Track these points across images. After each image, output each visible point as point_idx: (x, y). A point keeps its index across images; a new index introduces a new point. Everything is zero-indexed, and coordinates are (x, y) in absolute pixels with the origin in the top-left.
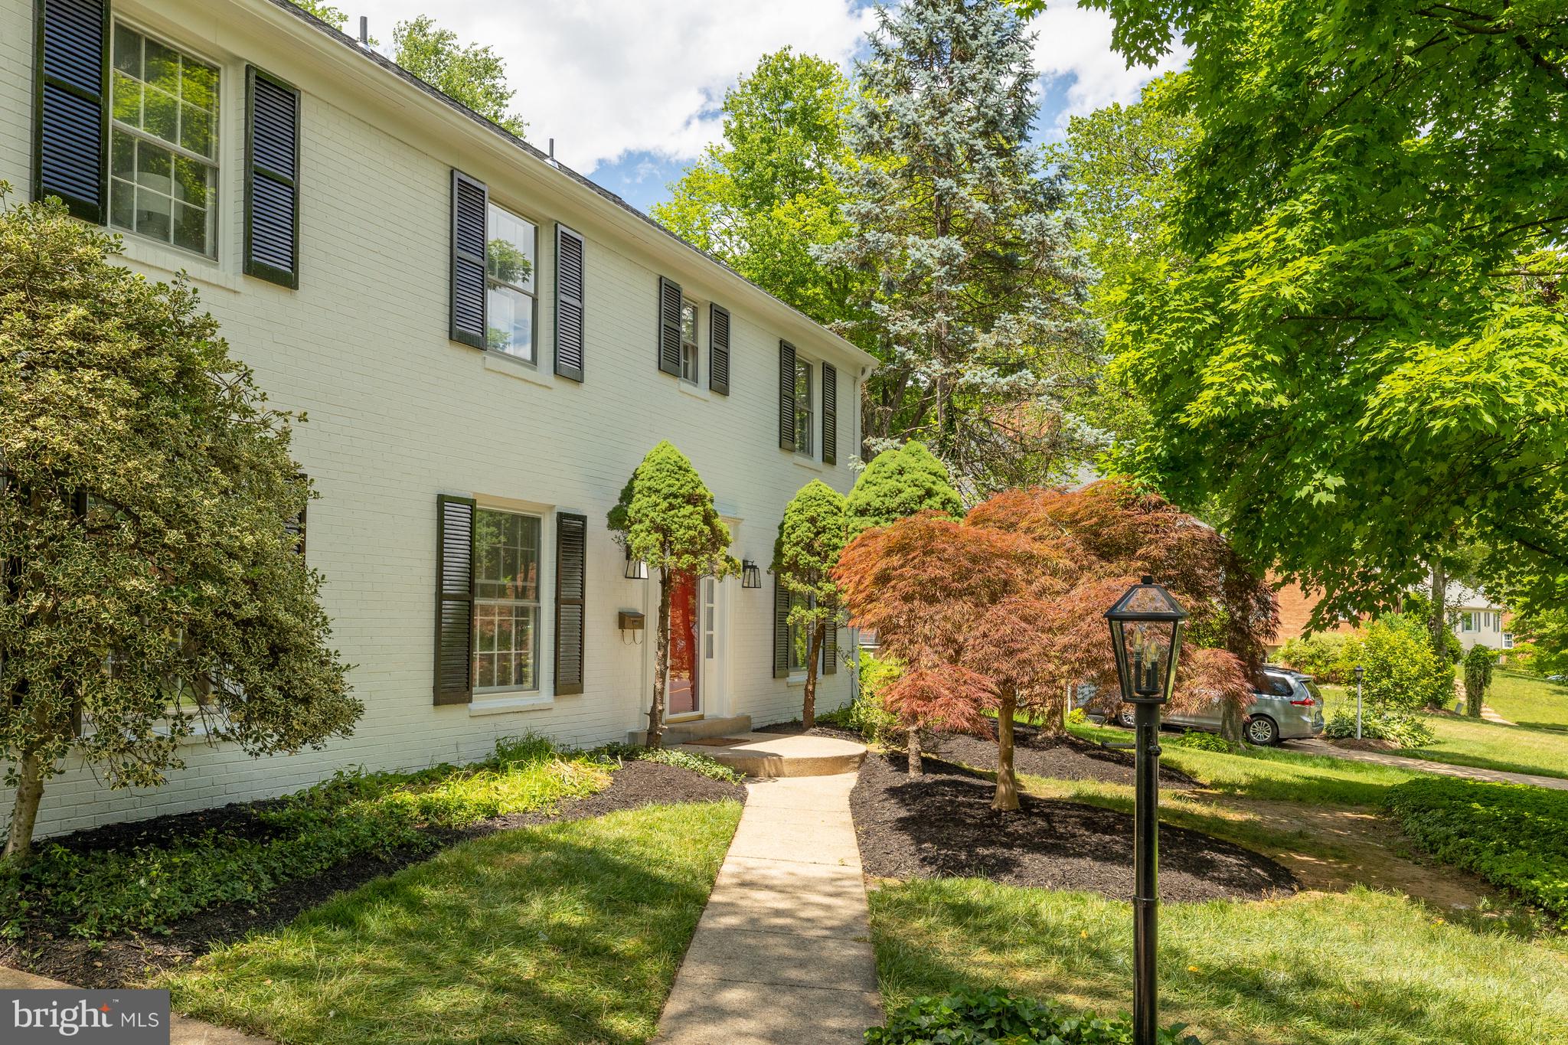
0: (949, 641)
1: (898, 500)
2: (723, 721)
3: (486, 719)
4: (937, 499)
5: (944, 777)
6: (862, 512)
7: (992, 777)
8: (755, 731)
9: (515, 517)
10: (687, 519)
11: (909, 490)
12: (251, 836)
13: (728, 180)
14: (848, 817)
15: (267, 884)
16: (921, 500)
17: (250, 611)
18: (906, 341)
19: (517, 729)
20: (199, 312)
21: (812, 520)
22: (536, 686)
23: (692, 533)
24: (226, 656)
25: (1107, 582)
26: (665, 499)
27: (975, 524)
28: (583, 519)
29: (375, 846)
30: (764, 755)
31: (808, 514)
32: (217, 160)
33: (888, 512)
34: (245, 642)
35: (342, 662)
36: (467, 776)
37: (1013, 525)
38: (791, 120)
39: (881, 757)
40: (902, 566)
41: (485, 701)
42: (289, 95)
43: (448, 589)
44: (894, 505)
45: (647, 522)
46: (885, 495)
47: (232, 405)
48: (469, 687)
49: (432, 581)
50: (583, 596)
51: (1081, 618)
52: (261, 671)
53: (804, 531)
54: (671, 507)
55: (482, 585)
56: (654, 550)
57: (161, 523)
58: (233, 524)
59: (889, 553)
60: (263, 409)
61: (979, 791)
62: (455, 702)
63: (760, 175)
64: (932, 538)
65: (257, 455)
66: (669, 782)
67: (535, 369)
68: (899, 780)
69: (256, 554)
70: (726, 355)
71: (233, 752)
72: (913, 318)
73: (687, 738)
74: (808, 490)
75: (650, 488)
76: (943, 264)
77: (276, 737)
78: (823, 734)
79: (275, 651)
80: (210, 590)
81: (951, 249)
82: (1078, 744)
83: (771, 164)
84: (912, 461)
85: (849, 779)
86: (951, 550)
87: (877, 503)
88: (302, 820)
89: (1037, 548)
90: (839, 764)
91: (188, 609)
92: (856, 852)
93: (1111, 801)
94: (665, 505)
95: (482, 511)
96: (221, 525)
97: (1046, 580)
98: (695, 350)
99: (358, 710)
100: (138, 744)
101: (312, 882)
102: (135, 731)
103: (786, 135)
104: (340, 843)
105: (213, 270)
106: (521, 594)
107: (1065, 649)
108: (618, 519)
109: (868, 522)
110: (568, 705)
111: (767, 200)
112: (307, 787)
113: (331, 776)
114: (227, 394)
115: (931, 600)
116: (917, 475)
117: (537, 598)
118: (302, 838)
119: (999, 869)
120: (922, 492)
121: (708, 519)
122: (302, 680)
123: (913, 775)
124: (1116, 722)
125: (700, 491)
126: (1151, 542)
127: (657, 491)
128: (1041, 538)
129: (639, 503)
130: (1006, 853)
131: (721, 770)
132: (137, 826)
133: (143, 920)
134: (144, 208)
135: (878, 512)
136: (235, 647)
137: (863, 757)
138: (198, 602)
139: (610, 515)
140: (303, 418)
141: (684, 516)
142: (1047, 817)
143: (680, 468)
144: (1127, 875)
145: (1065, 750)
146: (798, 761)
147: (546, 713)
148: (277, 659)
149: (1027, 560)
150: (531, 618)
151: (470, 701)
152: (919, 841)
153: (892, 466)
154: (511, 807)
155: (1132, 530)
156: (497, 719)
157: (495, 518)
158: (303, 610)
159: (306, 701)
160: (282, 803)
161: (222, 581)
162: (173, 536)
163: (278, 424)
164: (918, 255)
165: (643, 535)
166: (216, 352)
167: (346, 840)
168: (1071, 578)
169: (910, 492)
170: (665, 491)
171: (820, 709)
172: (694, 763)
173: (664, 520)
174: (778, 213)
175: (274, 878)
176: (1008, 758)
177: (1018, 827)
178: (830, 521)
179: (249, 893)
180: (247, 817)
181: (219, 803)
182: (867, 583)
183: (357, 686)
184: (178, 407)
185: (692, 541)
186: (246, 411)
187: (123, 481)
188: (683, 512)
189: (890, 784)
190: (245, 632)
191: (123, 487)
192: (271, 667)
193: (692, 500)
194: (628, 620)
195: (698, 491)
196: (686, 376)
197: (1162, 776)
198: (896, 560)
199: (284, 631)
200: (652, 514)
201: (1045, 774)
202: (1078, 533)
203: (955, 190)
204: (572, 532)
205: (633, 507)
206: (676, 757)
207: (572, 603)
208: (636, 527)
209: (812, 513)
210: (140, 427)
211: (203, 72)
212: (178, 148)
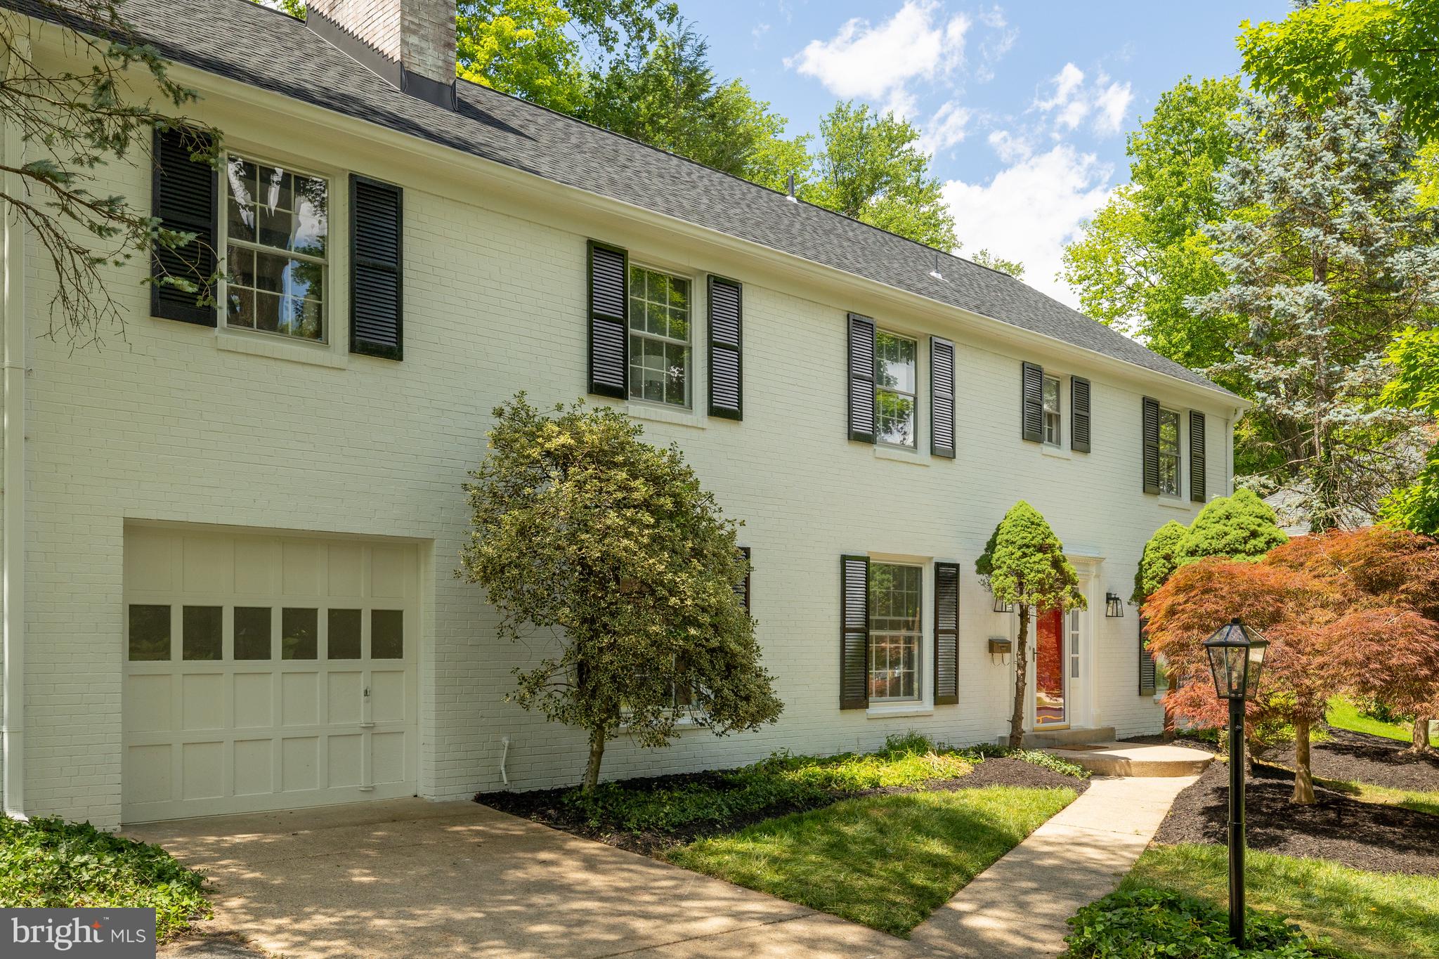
1: (1224, 541)
2: (1087, 731)
3: (880, 722)
4: (1262, 539)
5: (1274, 781)
6: (1192, 553)
7: (1291, 776)
8: (1120, 741)
9: (901, 568)
10: (1040, 565)
11: (1234, 532)
12: (718, 789)
13: (1140, 218)
14: (1167, 806)
15: (726, 811)
16: (1245, 540)
17: (715, 643)
18: (1268, 386)
19: (902, 729)
20: (683, 466)
21: (1167, 557)
22: (920, 698)
23: (1040, 576)
24: (701, 671)
25: (1371, 612)
26: (1019, 549)
27: (1271, 563)
28: (957, 566)
29: (792, 797)
30: (1116, 758)
31: (1163, 552)
32: (691, 341)
33: (1216, 552)
34: (711, 662)
35: (769, 675)
36: (860, 760)
37: (1302, 565)
38: (1200, 148)
39: (1225, 764)
40: (1186, 602)
41: (879, 708)
42: (734, 287)
43: (849, 625)
44: (1220, 546)
45: (1005, 568)
46: (1213, 538)
47: (703, 517)
48: (866, 695)
49: (838, 618)
50: (957, 627)
51: (1336, 641)
52: (721, 680)
53: (1159, 567)
54: (1025, 555)
55: (876, 620)
56: (1010, 590)
57: (665, 593)
58: (704, 592)
60: (720, 518)
62: (856, 708)
63: (1170, 208)
65: (717, 548)
66: (1020, 774)
67: (916, 453)
69: (717, 609)
70: (1087, 419)
71: (706, 736)
72: (1276, 364)
73: (1049, 742)
74: (1167, 529)
75: (1007, 541)
76: (1307, 309)
77: (730, 721)
78: (1181, 745)
79: (730, 668)
80: (693, 631)
81: (1315, 296)
83: (1181, 195)
84: (1239, 507)
85: (1188, 781)
87: (1205, 545)
88: (749, 780)
89: (1314, 584)
91: (681, 643)
92: (1155, 828)
94: (1020, 553)
95: (874, 565)
96: (698, 594)
98: (1058, 417)
99: (780, 705)
100: (655, 722)
101: (752, 814)
102: (653, 714)
103: (1195, 165)
104: (771, 793)
105: (689, 416)
106: (909, 626)
107: (1321, 667)
108: (985, 566)
109: (1197, 561)
110: (946, 712)
111: (1179, 231)
112: (753, 763)
113: (768, 755)
114: (699, 510)
116: (1243, 519)
117: (920, 630)
118: (748, 789)
119: (1265, 843)
120: (1247, 534)
121: (1056, 563)
122: (745, 686)
126: (1414, 578)
127: (1013, 543)
128: (1319, 576)
129: (1000, 552)
130: (1279, 832)
131: (1070, 768)
132: (651, 780)
133: (660, 823)
134: (649, 379)
136: (707, 665)
137: (1206, 764)
138: (686, 639)
139: (977, 563)
140: (742, 524)
141: (1035, 562)
143: (1033, 523)
146: (1142, 764)
147: (928, 719)
148: (730, 672)
149: (1302, 595)
150: (916, 643)
151: (867, 707)
152: (1208, 822)
153: (1221, 512)
154: (891, 782)
155: (1397, 569)
156: (888, 722)
157: (885, 569)
158: (747, 644)
159: (747, 699)
160: (737, 772)
161: (699, 626)
162: (673, 601)
163: (728, 527)
164: (1281, 304)
165: (1001, 578)
166: (694, 486)
167: (775, 792)
168: (1340, 608)
169: (1235, 534)
170: (1019, 543)
172: (1048, 761)
173: (1018, 565)
174: (1189, 243)
175: (731, 809)
176: (1304, 760)
179: (717, 816)
180: (715, 778)
181: (698, 769)
183: (778, 690)
184: (674, 525)
185: (1041, 582)
186: (711, 520)
187: (648, 571)
188: (1034, 559)
189: (1220, 784)
190: (712, 656)
191: (648, 575)
192: (726, 678)
193: (1042, 549)
194: (997, 646)
195: (1048, 541)
196: (1050, 440)
199: (734, 655)
200: (1009, 562)
201: (1391, 785)
202: (1352, 571)
203: (1321, 238)
204: (947, 577)
205: (995, 556)
206: (1035, 755)
207: (948, 632)
208: (997, 572)
209: (1166, 551)
210: (655, 539)
211: (682, 286)
212: (667, 338)
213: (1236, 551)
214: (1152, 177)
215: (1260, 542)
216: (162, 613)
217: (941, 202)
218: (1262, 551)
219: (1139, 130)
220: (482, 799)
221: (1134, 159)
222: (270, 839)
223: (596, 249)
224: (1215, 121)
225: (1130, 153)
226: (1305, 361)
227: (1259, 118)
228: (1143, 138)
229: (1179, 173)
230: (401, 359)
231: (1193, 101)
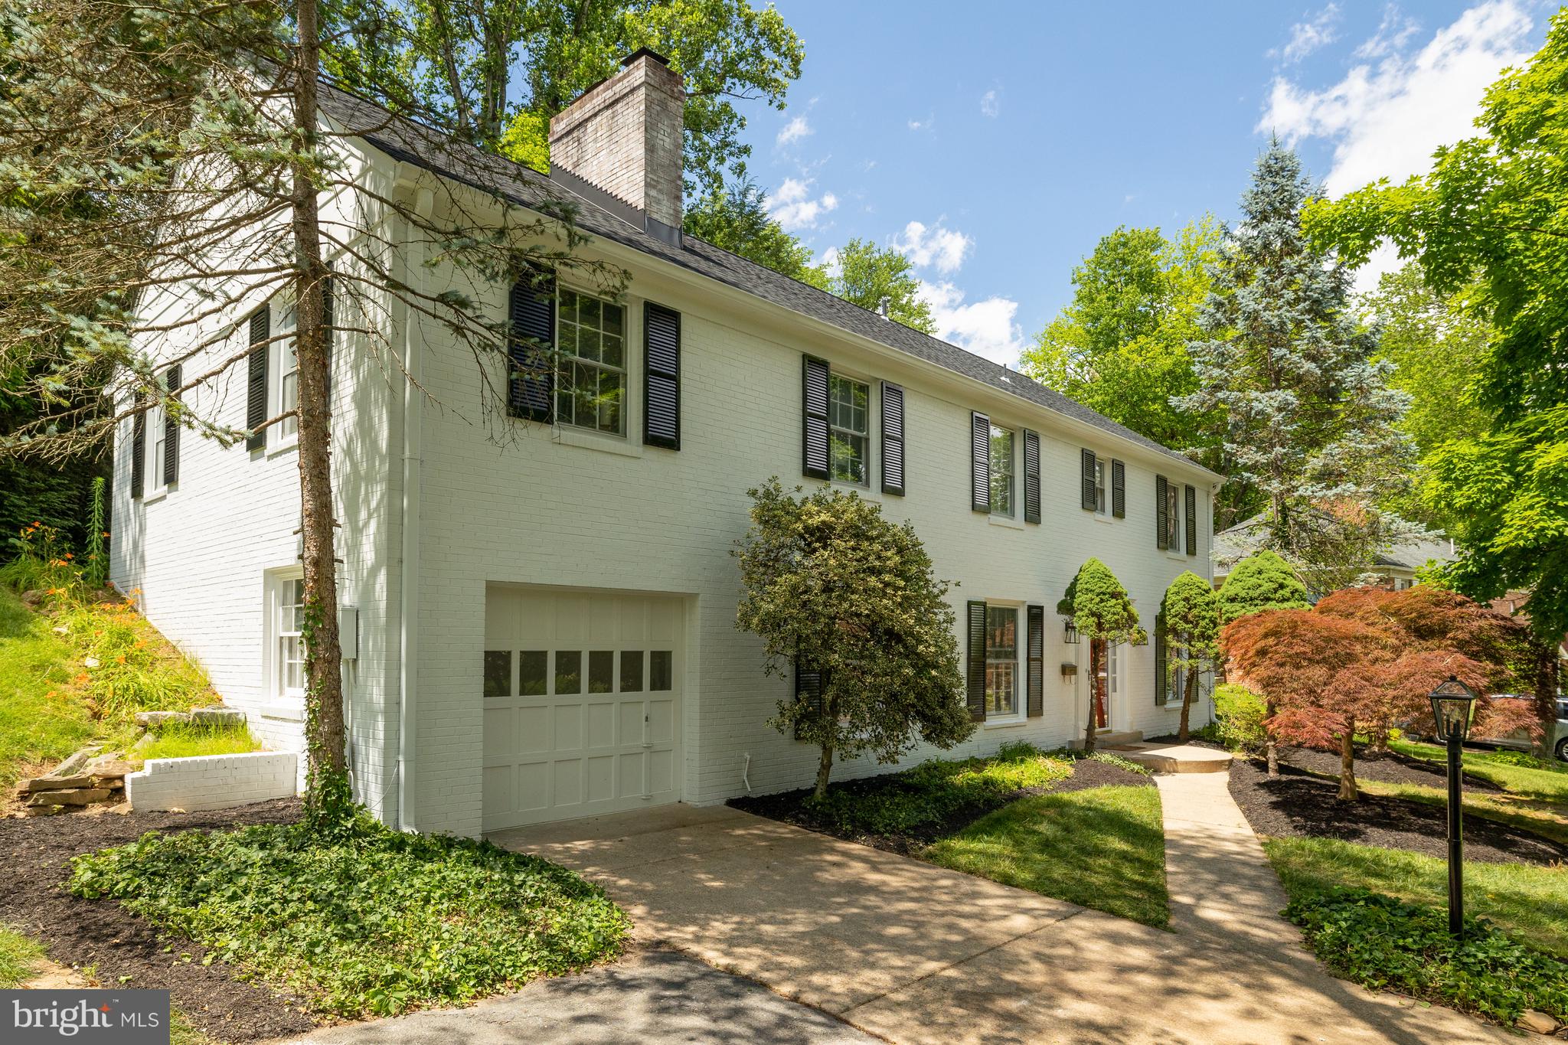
0: (1311, 692)
1: (1258, 591)
2: (1125, 735)
3: (995, 731)
5: (1295, 777)
6: (1232, 600)
7: (1336, 779)
8: (1145, 741)
9: (1004, 609)
10: (1112, 608)
11: (1266, 584)
13: (1081, 331)
14: (1231, 799)
16: (1276, 591)
18: (1253, 468)
19: (1012, 738)
21: (1186, 599)
22: (1017, 711)
23: (1116, 616)
25: (1424, 654)
26: (1097, 595)
27: (1322, 612)
28: (1041, 608)
30: (1165, 759)
31: (1183, 596)
32: (868, 434)
33: (1251, 599)
37: (1351, 614)
38: (1130, 280)
39: (1245, 762)
40: (1276, 645)
41: (992, 720)
42: (899, 392)
43: (973, 655)
44: (1255, 595)
45: (1086, 611)
46: (1249, 588)
48: (984, 712)
49: (966, 651)
50: (1042, 656)
51: (1407, 678)
53: (1180, 607)
54: (1102, 601)
55: (989, 652)
56: (1090, 627)
59: (1266, 636)
61: (1328, 788)
62: (977, 721)
63: (1106, 324)
64: (1296, 627)
66: (1108, 773)
67: (1014, 520)
68: (1263, 778)
70: (1124, 492)
72: (1257, 451)
73: (1109, 745)
74: (1182, 578)
75: (1087, 589)
76: (1279, 410)
78: (1196, 745)
81: (1286, 399)
82: (1402, 758)
83: (1115, 315)
84: (1267, 564)
85: (1223, 777)
86: (1310, 635)
87: (1243, 594)
89: (1371, 631)
90: (1214, 766)
92: (1245, 821)
93: (1429, 799)
94: (1098, 600)
95: (989, 608)
97: (1378, 653)
98: (1102, 491)
103: (1127, 293)
105: (868, 493)
106: (1009, 655)
107: (1394, 698)
108: (1066, 607)
110: (1035, 722)
111: (1113, 343)
115: (1298, 667)
116: (1272, 574)
117: (1016, 658)
119: (1351, 835)
120: (1276, 586)
121: (1125, 607)
123: (1272, 775)
124: (1430, 740)
125: (1119, 589)
126: (1458, 628)
127: (1091, 591)
128: (1373, 624)
129: (1080, 599)
131: (1136, 767)
135: (1244, 600)
137: (1231, 762)
139: (1059, 605)
141: (1110, 606)
142: (1382, 806)
143: (1106, 575)
144: (1443, 844)
145: (1389, 761)
146: (1186, 763)
147: (1025, 728)
149: (1364, 639)
150: (1014, 669)
151: (985, 720)
152: (1290, 816)
153: (1253, 568)
155: (1443, 621)
156: (1000, 731)
157: (995, 609)
164: (1261, 406)
165: (1083, 618)
168: (1397, 651)
169: (1267, 586)
170: (1097, 590)
171: (1194, 725)
172: (1117, 761)
173: (1098, 608)
174: (1123, 350)
176: (1349, 766)
177: (1360, 811)
178: (1200, 600)
182: (1250, 654)
185: (1116, 621)
188: (1109, 603)
189: (1256, 780)
193: (1115, 595)
194: (1068, 670)
195: (1117, 589)
196: (1099, 510)
197: (1465, 782)
198: (1271, 641)
200: (1089, 605)
201: (1372, 778)
202: (1400, 621)
203: (1288, 356)
204: (1036, 615)
205: (1077, 601)
206: (1106, 757)
207: (1036, 661)
208: (1079, 613)
209: (1186, 595)
210: (905, 598)
211: (864, 389)
212: (852, 431)
213: (1268, 599)
214: (1092, 300)
215: (1286, 592)
216: (506, 656)
217: (930, 317)
218: (1288, 600)
219: (1081, 265)
220: (731, 803)
221: (1077, 287)
222: (606, 845)
223: (810, 363)
224: (1141, 260)
225: (1074, 282)
226: (1278, 449)
227: (1229, 263)
228: (1085, 272)
229: (1113, 298)
230: (679, 449)
231: (1125, 245)
